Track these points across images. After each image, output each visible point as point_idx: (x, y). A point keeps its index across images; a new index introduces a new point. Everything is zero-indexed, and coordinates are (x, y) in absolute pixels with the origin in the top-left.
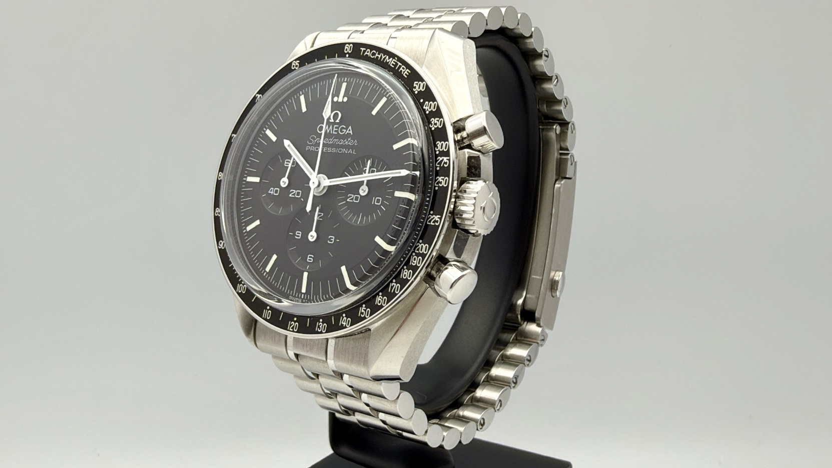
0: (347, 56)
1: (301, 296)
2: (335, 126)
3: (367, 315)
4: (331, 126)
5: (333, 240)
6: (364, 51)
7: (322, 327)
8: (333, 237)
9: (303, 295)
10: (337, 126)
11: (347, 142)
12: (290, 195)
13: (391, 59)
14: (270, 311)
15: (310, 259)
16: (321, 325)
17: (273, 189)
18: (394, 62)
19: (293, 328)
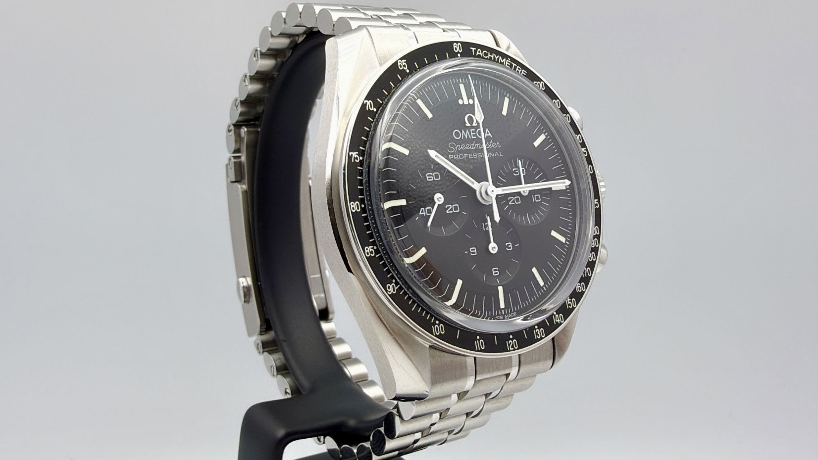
0: (459, 55)
1: (501, 312)
2: (471, 130)
3: (574, 305)
4: (467, 131)
5: (511, 246)
6: (476, 51)
7: (540, 333)
8: (510, 243)
9: (503, 311)
10: (474, 130)
11: (490, 146)
12: (447, 212)
13: (505, 60)
14: (481, 340)
15: (495, 272)
16: (538, 331)
17: (423, 209)
18: (508, 62)
19: (512, 347)
